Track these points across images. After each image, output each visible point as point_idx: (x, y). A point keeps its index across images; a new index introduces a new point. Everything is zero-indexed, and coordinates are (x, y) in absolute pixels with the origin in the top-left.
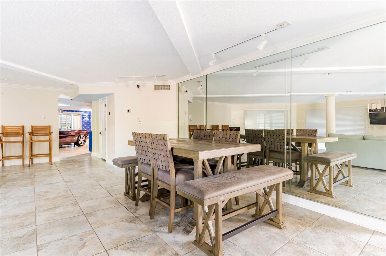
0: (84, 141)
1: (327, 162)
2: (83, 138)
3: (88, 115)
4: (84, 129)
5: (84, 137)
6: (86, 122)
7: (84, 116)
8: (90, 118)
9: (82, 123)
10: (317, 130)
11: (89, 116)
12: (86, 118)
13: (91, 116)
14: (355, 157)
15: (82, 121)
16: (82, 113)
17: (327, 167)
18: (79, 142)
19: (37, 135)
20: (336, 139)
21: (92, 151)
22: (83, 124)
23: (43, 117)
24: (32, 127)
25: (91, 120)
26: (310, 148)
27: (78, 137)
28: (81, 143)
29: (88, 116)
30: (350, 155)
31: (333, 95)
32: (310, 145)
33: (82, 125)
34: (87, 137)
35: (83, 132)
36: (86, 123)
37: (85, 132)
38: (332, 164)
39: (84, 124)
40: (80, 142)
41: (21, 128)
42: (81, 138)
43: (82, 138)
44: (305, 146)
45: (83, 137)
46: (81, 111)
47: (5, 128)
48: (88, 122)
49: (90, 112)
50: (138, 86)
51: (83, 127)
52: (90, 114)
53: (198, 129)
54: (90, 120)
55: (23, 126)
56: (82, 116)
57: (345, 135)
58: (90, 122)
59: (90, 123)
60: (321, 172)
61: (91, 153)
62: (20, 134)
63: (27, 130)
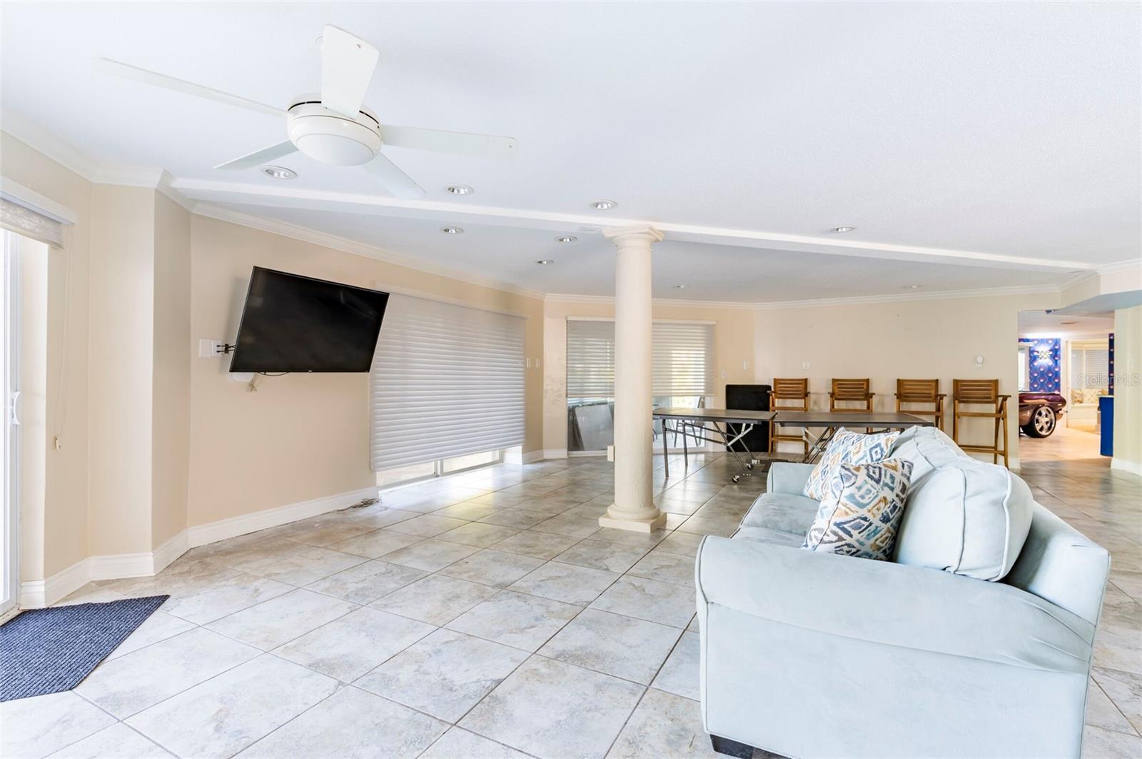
0: (1049, 425)
2: (1046, 416)
3: (1049, 349)
4: (1035, 389)
5: (1050, 413)
6: (1042, 370)
7: (1036, 354)
8: (1056, 358)
9: (1031, 374)
11: (1055, 354)
12: (1045, 358)
13: (1062, 353)
15: (1030, 367)
16: (1031, 344)
18: (1036, 425)
19: (966, 400)
21: (1112, 455)
22: (1034, 377)
23: (980, 360)
24: (956, 382)
25: (1062, 363)
27: (1032, 411)
28: (1042, 429)
29: (1051, 353)
33: (1030, 378)
34: (1058, 412)
35: (1035, 397)
36: (1043, 372)
37: (1043, 397)
39: (1036, 375)
40: (1038, 427)
41: (933, 384)
42: (1040, 414)
43: (1044, 413)
45: (1048, 413)
46: (1028, 340)
47: (903, 385)
48: (1050, 369)
49: (1057, 342)
51: (1031, 385)
52: (1057, 347)
54: (1056, 364)
55: (937, 381)
56: (1031, 352)
58: (1057, 370)
59: (1056, 372)
61: (1111, 460)
62: (931, 397)
63: (946, 389)
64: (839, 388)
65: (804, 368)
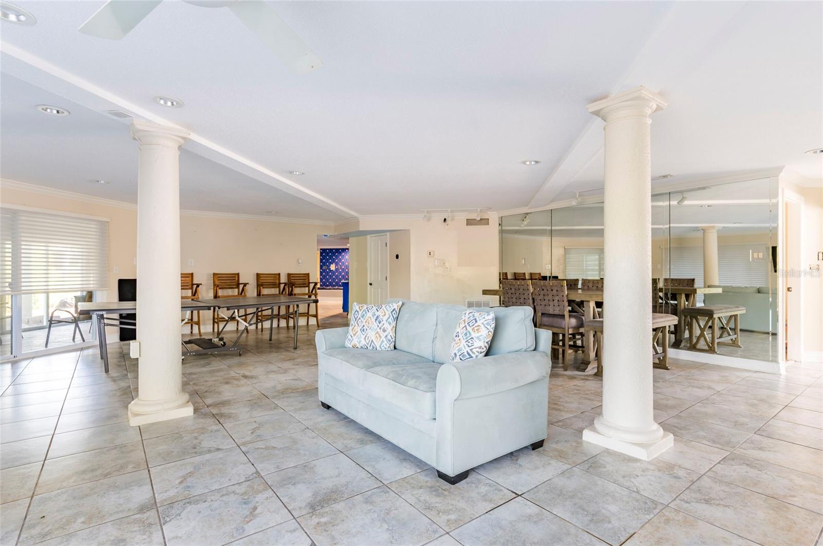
1: (709, 314)
10: (694, 279)
14: (744, 312)
17: (710, 320)
20: (720, 291)
21: (348, 312)
23: (300, 261)
24: (288, 275)
26: (687, 303)
30: (737, 309)
31: (713, 227)
32: (688, 297)
38: (715, 316)
41: (277, 276)
44: (681, 298)
47: (260, 277)
50: (445, 220)
53: (509, 278)
57: (732, 287)
60: (702, 327)
62: (276, 285)
63: (283, 279)
64: (219, 280)
65: (190, 265)
